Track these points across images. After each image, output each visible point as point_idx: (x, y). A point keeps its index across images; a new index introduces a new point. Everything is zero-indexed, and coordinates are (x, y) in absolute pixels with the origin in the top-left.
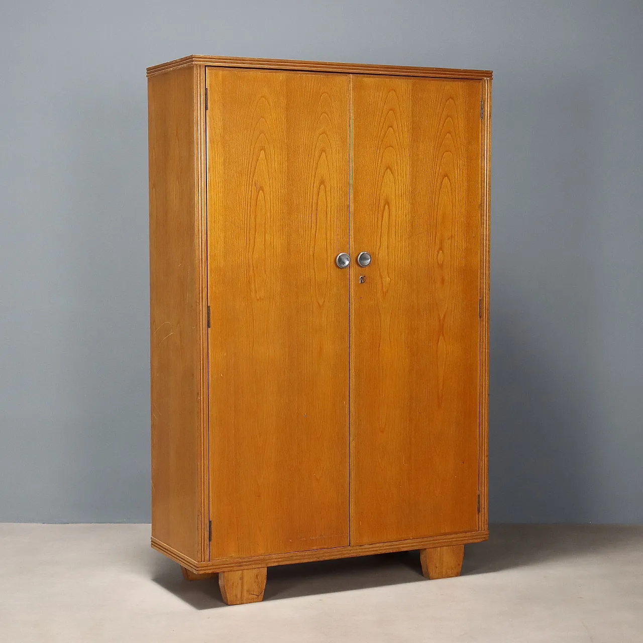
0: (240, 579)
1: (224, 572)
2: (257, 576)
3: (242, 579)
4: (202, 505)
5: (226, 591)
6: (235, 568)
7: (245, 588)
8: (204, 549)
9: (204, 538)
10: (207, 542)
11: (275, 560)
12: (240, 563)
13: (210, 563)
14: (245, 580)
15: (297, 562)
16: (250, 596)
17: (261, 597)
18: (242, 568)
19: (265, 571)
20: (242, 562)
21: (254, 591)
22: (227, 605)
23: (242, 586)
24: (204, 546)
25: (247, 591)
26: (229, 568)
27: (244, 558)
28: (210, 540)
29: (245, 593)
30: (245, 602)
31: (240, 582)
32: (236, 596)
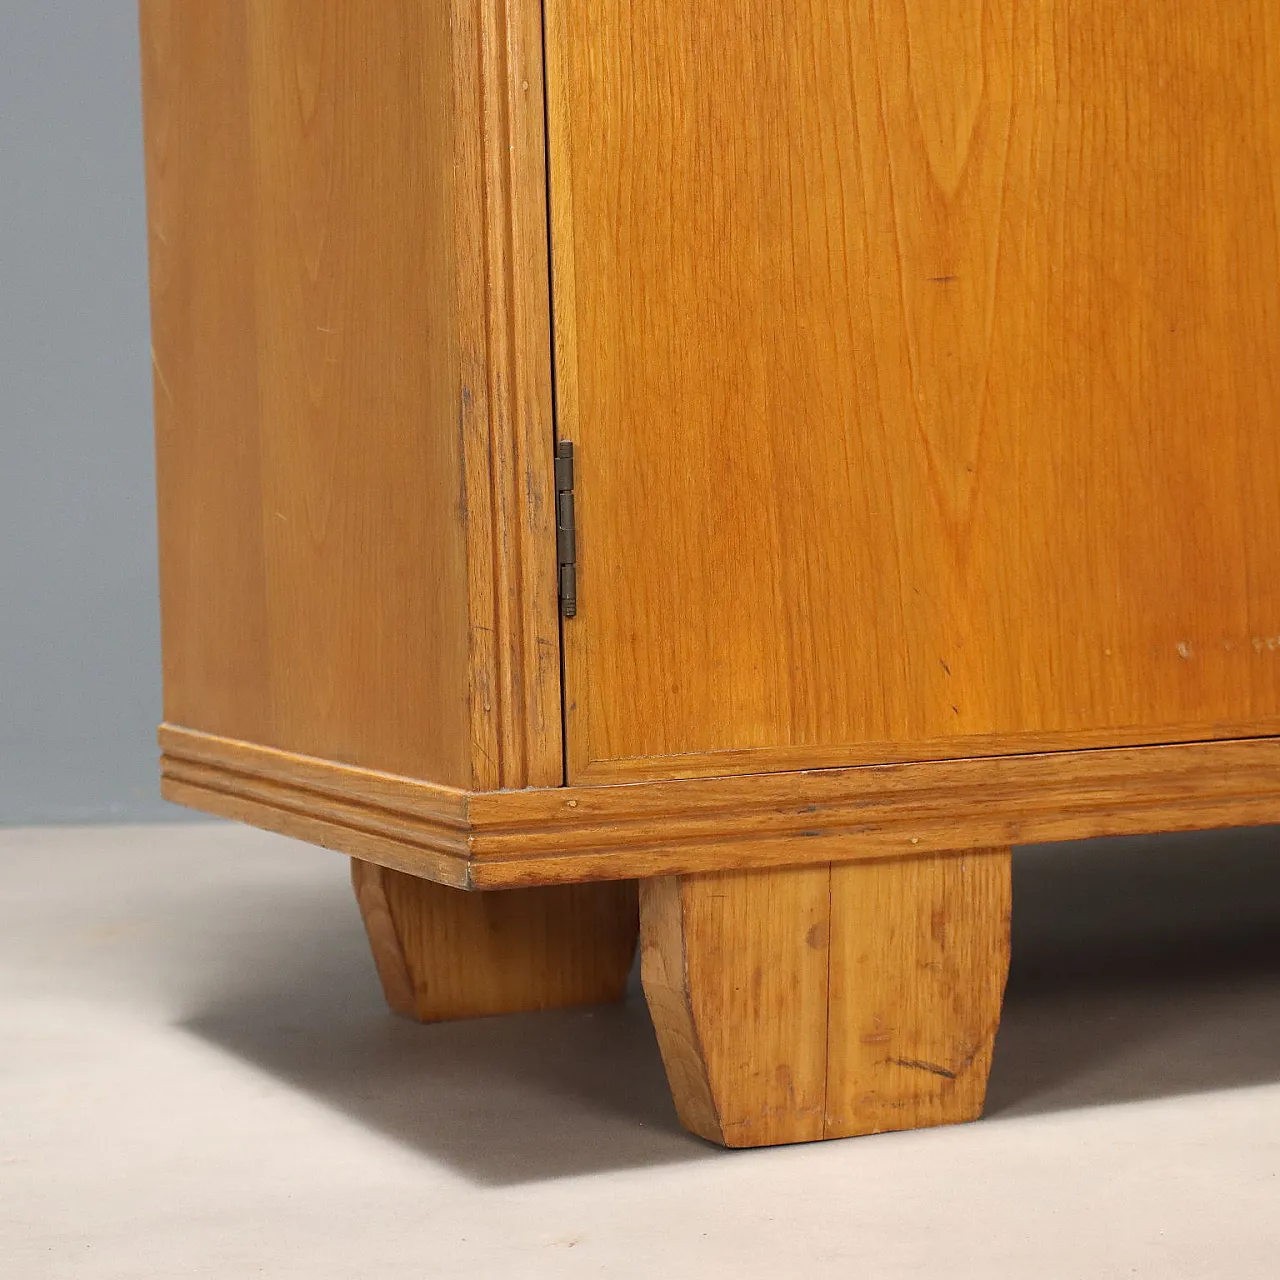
0: (811, 940)
1: (684, 877)
2: (938, 920)
3: (823, 935)
4: (498, 316)
5: (707, 1036)
6: (773, 851)
7: (854, 1015)
8: (519, 680)
9: (518, 591)
10: (541, 621)
11: (1077, 798)
12: (806, 804)
13: (572, 798)
14: (849, 950)
15: (1232, 815)
16: (896, 1080)
17: (973, 1085)
18: (827, 847)
19: (995, 880)
20: (827, 801)
21: (915, 1038)
22: (716, 1144)
23: (830, 995)
24: (519, 651)
25: (869, 1040)
26: (725, 848)
27: (836, 772)
28: (565, 606)
29: (852, 1056)
30: (851, 1122)
31: (809, 966)
32: (784, 1073)
